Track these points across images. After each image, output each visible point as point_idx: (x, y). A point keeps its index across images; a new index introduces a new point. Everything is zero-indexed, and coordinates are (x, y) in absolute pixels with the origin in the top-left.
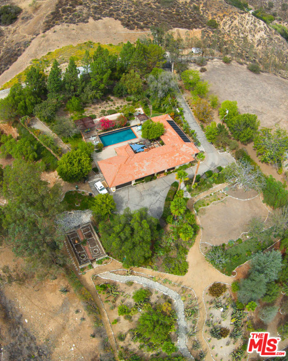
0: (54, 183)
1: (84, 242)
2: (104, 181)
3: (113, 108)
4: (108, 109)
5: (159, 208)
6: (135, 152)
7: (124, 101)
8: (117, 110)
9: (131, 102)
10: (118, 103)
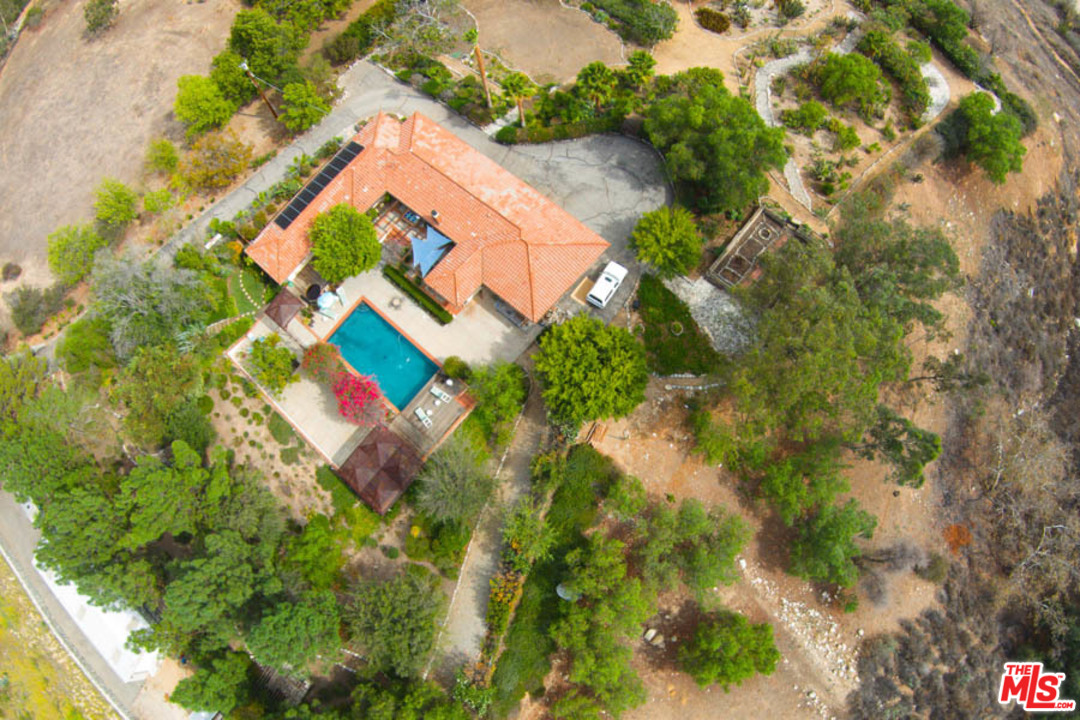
0: (644, 436)
1: (762, 262)
2: (573, 296)
3: (262, 432)
4: (273, 448)
5: (588, 147)
6: (450, 246)
7: (217, 415)
8: (265, 417)
9: (214, 394)
10: (234, 430)
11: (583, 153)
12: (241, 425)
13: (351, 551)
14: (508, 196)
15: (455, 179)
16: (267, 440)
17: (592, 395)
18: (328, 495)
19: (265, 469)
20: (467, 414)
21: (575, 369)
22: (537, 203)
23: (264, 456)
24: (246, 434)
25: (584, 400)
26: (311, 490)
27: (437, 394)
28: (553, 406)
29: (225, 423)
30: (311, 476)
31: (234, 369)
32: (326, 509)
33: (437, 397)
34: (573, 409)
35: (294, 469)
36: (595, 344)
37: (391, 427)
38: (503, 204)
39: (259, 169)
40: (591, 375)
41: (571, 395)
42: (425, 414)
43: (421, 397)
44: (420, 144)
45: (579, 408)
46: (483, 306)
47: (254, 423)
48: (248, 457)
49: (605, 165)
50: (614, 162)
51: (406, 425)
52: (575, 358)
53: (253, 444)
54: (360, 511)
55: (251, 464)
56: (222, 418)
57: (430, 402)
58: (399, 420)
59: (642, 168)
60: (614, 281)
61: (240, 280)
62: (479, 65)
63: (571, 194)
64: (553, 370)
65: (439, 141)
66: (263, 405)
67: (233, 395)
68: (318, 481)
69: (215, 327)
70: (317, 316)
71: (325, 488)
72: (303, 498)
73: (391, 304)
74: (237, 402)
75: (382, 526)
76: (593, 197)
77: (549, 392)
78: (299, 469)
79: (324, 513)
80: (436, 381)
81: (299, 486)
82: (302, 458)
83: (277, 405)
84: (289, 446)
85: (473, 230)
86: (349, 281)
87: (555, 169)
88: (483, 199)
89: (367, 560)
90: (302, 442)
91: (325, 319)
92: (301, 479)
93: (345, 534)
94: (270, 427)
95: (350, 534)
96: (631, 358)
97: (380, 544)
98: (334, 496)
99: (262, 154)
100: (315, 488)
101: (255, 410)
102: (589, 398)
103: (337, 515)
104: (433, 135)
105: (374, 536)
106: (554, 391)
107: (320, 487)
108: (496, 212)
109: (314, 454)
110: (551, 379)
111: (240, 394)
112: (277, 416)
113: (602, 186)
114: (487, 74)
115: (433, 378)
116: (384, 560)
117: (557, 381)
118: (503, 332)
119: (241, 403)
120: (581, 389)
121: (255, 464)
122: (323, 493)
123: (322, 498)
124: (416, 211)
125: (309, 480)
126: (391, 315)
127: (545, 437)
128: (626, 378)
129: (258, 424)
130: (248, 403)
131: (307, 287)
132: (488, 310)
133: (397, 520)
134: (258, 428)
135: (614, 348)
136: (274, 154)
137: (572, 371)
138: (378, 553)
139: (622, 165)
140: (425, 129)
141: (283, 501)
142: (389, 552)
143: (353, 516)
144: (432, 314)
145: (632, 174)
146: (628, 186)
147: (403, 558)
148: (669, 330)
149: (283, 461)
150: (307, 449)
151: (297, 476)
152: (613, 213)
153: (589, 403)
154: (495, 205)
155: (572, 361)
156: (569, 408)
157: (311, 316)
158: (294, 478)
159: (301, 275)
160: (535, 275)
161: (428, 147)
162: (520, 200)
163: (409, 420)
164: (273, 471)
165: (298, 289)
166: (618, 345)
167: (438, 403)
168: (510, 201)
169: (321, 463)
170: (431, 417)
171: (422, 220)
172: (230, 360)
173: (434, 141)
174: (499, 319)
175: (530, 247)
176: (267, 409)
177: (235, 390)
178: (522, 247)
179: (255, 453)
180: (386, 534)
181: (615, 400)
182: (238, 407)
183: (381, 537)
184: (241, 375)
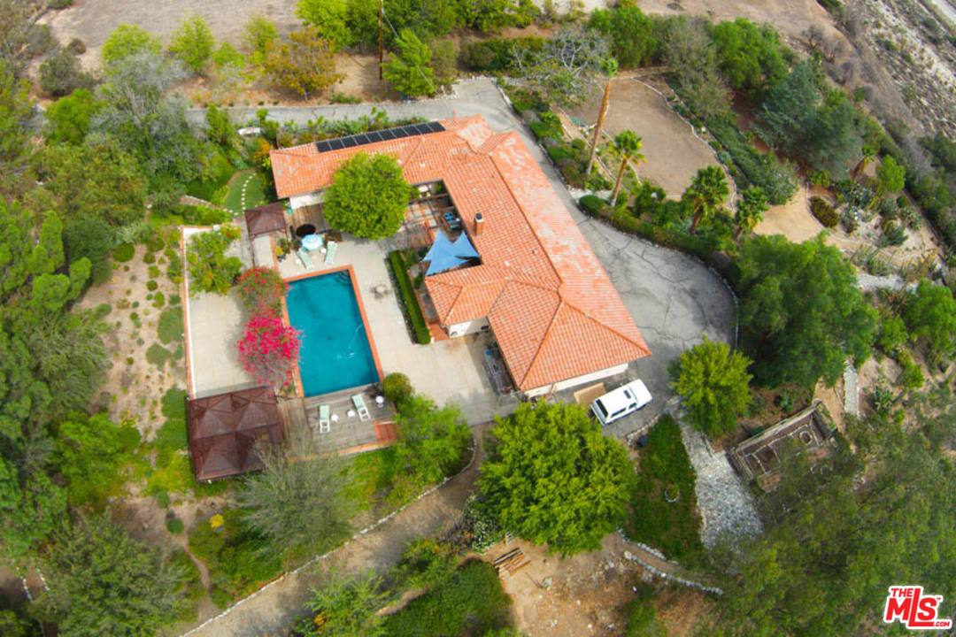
2: (576, 395)
3: (152, 314)
6: (475, 261)
7: (127, 269)
8: (167, 304)
9: (141, 250)
10: (129, 292)
11: (658, 262)
12: (139, 293)
13: (135, 489)
14: (566, 247)
15: (520, 201)
16: (150, 324)
17: (545, 500)
18: (162, 419)
19: (123, 347)
20: (375, 447)
21: (541, 457)
22: (593, 272)
23: (134, 335)
24: (136, 305)
25: (530, 500)
26: (149, 401)
27: (357, 404)
28: (485, 489)
29: (127, 280)
30: (161, 390)
31: (177, 245)
32: (147, 431)
33: (355, 408)
34: (508, 505)
35: (150, 370)
36: (583, 443)
37: (282, 405)
38: (557, 250)
39: (335, 105)
40: (557, 475)
41: (515, 486)
42: (327, 415)
43: (337, 397)
44: (503, 155)
45: (515, 507)
46: (471, 350)
47: (153, 301)
48: (119, 324)
49: (677, 285)
50: (687, 286)
51: (300, 414)
52: (549, 445)
53: (134, 317)
54: (180, 460)
55: (116, 332)
56: (128, 275)
57: (345, 408)
58: (296, 402)
59: (713, 307)
60: (632, 401)
61: (247, 181)
62: (594, 140)
63: (629, 292)
64: (513, 444)
65: (523, 164)
66: (176, 293)
67: (156, 264)
68: (164, 400)
69: (191, 201)
70: (292, 255)
71: (164, 411)
72: (135, 402)
73: (375, 291)
74: (154, 273)
75: (190, 494)
76: (649, 308)
77: (492, 467)
78: (156, 374)
79: (142, 433)
80: (366, 391)
81: (142, 388)
82: (167, 366)
83: (188, 304)
84: (166, 347)
85: (510, 258)
86: (348, 245)
87: (624, 261)
88: (538, 234)
89: (143, 512)
90: (182, 352)
91: (298, 261)
92: (150, 384)
93: (145, 468)
94: (163, 317)
95: (149, 473)
96: (616, 483)
97: (172, 508)
98: (166, 424)
99: (347, 95)
100: (155, 403)
101: (163, 291)
102: (537, 502)
103: (152, 446)
104: (519, 157)
105: (173, 495)
106: (498, 469)
107: (160, 406)
108: (546, 254)
109: (184, 373)
110: (504, 452)
111: (163, 268)
112: (180, 312)
113: (664, 302)
114: (597, 150)
115: (365, 387)
116: (160, 525)
117: (509, 459)
118: (475, 390)
119: (156, 277)
120: (534, 483)
121: (119, 335)
122: (158, 412)
123: (154, 418)
124: (461, 212)
125: (156, 391)
126: (366, 300)
127: (449, 525)
128: (598, 504)
129: (154, 305)
130: (162, 281)
131: (302, 223)
132: (474, 356)
133: (211, 499)
134: (151, 308)
135: (602, 462)
136: (358, 102)
137: (535, 457)
138: (161, 515)
139: (693, 294)
140: (515, 147)
141: (113, 387)
142: (173, 523)
143: (168, 459)
144: (410, 324)
145: (700, 306)
146: (691, 316)
147: (182, 542)
148: (663, 490)
149: (147, 354)
150: (181, 363)
151: (148, 377)
152: (662, 334)
153: (533, 508)
154: (548, 247)
155: (543, 446)
156: (503, 501)
157: (287, 251)
158: (143, 378)
159: (306, 209)
160: (552, 339)
161: (510, 163)
162: (576, 258)
163: (307, 412)
164: (130, 356)
165: (294, 220)
166: (609, 459)
167: (351, 413)
168: (566, 252)
169: (182, 386)
170: (333, 424)
171: (461, 223)
172: (181, 235)
173: (517, 161)
174: (479, 371)
175: (562, 305)
176: (176, 300)
177: (162, 261)
178: (553, 300)
179: (128, 325)
180: (186, 504)
181: (567, 523)
182: (151, 277)
183: (179, 502)
184: (179, 254)
